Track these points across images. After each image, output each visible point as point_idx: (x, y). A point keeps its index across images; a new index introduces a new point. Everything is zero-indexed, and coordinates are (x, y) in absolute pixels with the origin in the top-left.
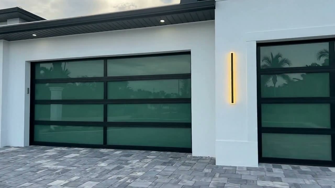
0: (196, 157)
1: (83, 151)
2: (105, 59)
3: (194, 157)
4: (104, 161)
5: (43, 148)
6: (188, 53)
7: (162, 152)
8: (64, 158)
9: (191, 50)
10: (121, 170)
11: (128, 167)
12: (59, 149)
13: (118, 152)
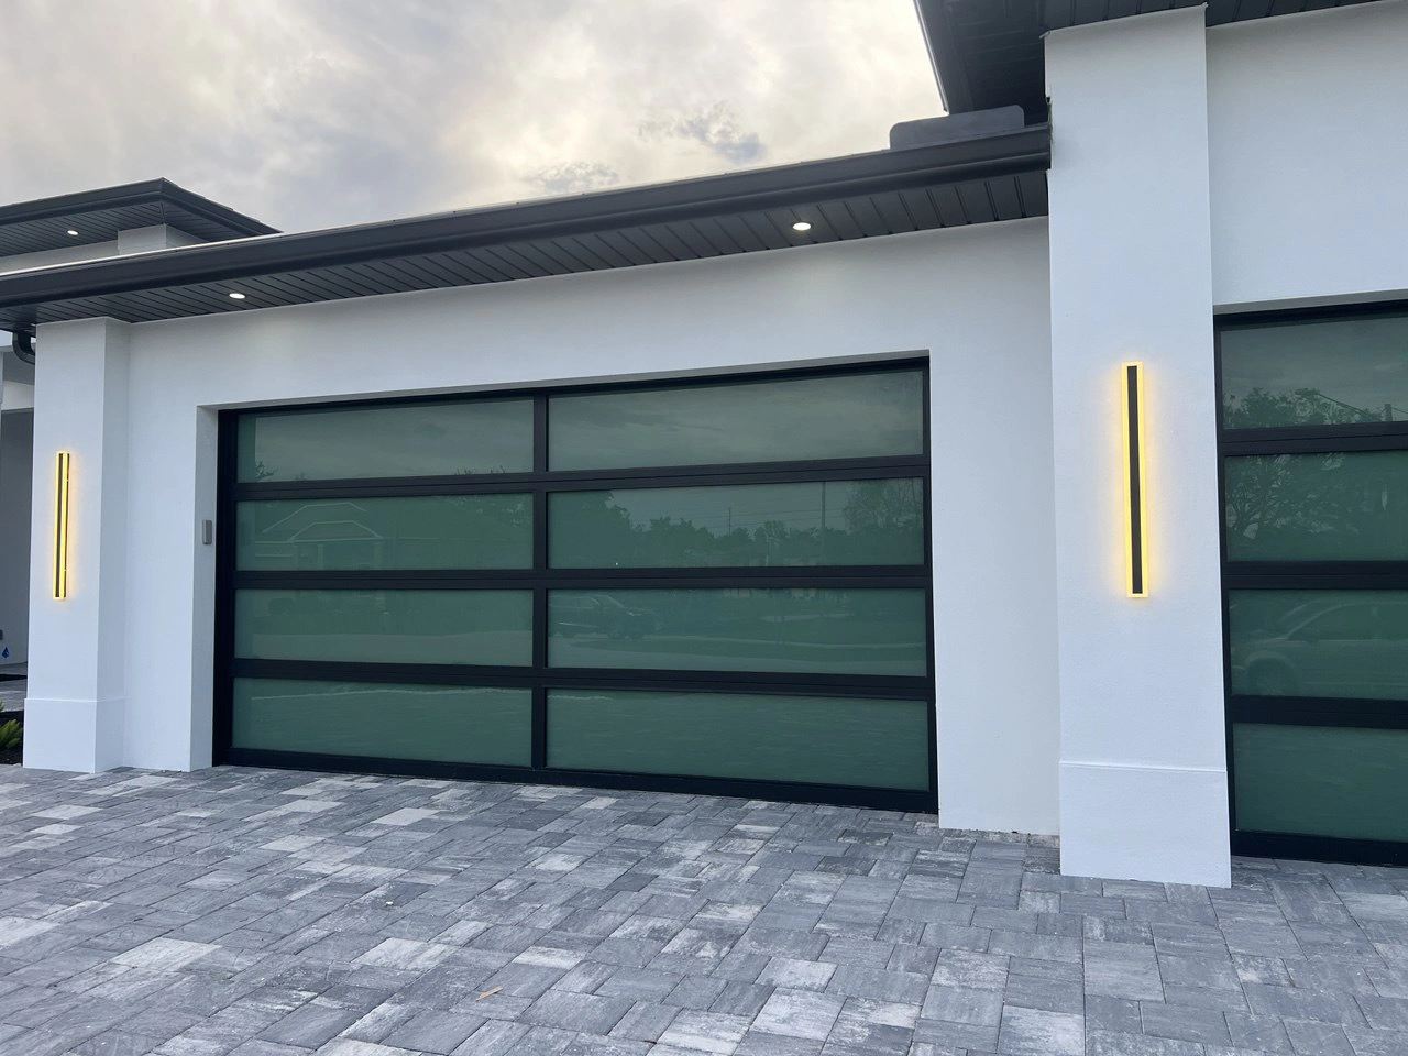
0: (960, 834)
1: (450, 792)
2: (542, 396)
3: (949, 833)
4: (555, 842)
5: (271, 777)
6: (920, 364)
7: (794, 807)
8: (380, 827)
9: (928, 351)
10: (648, 891)
11: (671, 875)
12: (340, 782)
13: (602, 802)
